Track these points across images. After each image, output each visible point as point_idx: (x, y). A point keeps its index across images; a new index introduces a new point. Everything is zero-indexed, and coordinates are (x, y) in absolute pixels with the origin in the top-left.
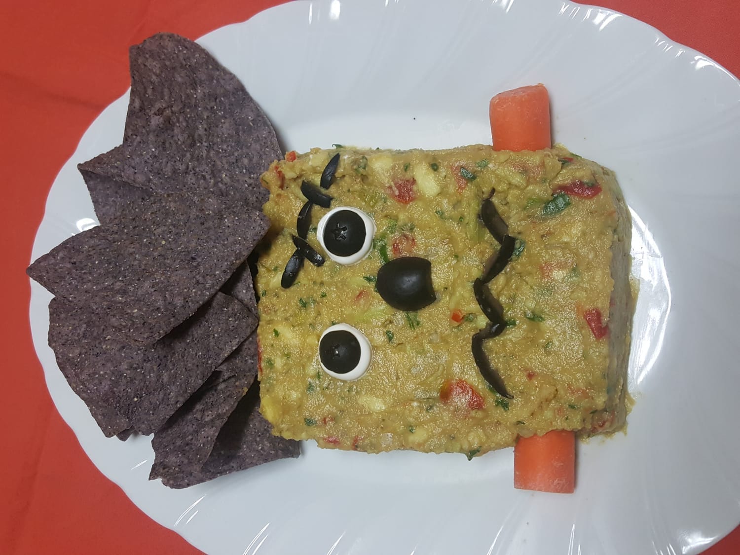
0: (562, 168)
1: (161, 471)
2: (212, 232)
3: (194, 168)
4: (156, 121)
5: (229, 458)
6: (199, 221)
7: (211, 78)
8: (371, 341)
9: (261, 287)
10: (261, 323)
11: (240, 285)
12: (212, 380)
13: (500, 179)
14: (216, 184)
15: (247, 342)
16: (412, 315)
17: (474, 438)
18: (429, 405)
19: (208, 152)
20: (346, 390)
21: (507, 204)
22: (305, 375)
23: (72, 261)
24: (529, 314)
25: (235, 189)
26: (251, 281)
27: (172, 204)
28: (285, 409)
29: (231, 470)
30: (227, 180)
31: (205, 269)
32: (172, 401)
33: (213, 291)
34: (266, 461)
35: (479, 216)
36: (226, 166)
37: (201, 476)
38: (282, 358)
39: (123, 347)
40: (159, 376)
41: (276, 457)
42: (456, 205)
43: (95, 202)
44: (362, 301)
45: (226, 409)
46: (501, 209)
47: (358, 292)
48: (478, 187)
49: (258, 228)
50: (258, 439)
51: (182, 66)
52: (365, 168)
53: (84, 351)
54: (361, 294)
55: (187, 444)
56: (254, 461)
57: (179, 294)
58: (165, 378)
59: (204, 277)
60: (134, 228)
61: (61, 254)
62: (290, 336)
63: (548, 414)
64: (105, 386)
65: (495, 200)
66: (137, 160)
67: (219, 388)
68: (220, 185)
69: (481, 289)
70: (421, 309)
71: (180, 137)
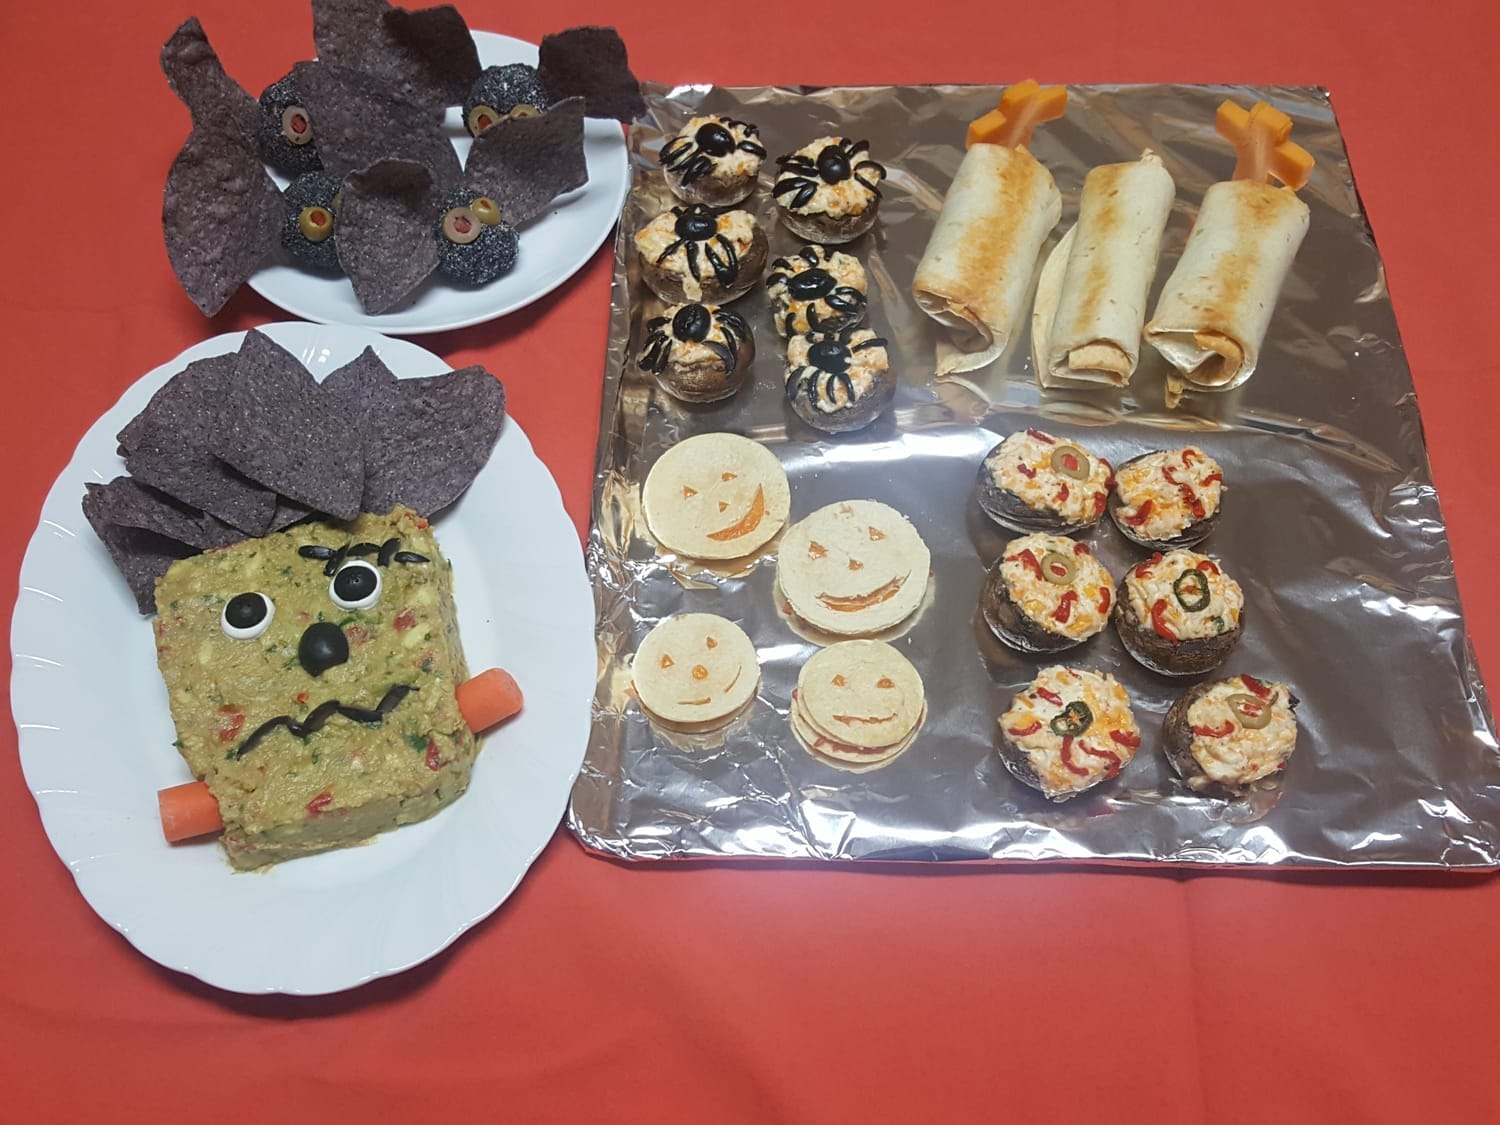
0: (448, 736)
1: (97, 491)
2: (330, 473)
3: (389, 444)
4: (418, 403)
5: (123, 547)
6: (337, 460)
7: (478, 439)
8: (264, 635)
9: (294, 531)
10: (260, 540)
11: (290, 512)
12: (192, 512)
13: (427, 691)
14: (381, 467)
15: (238, 532)
16: (297, 661)
17: (195, 742)
18: (216, 696)
19: (409, 453)
20: (212, 627)
21: (409, 704)
22: (218, 590)
23: (273, 365)
24: (317, 752)
25: (383, 485)
26: (296, 520)
27: (347, 434)
28: (183, 582)
29: (112, 551)
30: (388, 476)
31: (294, 477)
32: (164, 482)
33: (275, 488)
34: (129, 580)
35: (394, 685)
36: (402, 472)
37: (100, 527)
38: (231, 565)
39: (202, 427)
40: (184, 465)
41: (135, 589)
42: (401, 665)
43: (346, 367)
44: (300, 617)
45: (169, 530)
46: (405, 701)
47: (306, 612)
48: (417, 676)
49: (343, 511)
50: (148, 569)
51: (477, 413)
52: (416, 583)
53: (191, 395)
54: (305, 614)
55: (126, 505)
56: (125, 571)
57: (264, 461)
58: (184, 470)
59: (286, 477)
60: (318, 409)
61: (276, 354)
62: (253, 567)
63: (230, 790)
64: (162, 422)
65: (411, 694)
66: (380, 396)
67: (189, 521)
68: (382, 471)
69: (332, 707)
70: (305, 669)
71: (412, 427)
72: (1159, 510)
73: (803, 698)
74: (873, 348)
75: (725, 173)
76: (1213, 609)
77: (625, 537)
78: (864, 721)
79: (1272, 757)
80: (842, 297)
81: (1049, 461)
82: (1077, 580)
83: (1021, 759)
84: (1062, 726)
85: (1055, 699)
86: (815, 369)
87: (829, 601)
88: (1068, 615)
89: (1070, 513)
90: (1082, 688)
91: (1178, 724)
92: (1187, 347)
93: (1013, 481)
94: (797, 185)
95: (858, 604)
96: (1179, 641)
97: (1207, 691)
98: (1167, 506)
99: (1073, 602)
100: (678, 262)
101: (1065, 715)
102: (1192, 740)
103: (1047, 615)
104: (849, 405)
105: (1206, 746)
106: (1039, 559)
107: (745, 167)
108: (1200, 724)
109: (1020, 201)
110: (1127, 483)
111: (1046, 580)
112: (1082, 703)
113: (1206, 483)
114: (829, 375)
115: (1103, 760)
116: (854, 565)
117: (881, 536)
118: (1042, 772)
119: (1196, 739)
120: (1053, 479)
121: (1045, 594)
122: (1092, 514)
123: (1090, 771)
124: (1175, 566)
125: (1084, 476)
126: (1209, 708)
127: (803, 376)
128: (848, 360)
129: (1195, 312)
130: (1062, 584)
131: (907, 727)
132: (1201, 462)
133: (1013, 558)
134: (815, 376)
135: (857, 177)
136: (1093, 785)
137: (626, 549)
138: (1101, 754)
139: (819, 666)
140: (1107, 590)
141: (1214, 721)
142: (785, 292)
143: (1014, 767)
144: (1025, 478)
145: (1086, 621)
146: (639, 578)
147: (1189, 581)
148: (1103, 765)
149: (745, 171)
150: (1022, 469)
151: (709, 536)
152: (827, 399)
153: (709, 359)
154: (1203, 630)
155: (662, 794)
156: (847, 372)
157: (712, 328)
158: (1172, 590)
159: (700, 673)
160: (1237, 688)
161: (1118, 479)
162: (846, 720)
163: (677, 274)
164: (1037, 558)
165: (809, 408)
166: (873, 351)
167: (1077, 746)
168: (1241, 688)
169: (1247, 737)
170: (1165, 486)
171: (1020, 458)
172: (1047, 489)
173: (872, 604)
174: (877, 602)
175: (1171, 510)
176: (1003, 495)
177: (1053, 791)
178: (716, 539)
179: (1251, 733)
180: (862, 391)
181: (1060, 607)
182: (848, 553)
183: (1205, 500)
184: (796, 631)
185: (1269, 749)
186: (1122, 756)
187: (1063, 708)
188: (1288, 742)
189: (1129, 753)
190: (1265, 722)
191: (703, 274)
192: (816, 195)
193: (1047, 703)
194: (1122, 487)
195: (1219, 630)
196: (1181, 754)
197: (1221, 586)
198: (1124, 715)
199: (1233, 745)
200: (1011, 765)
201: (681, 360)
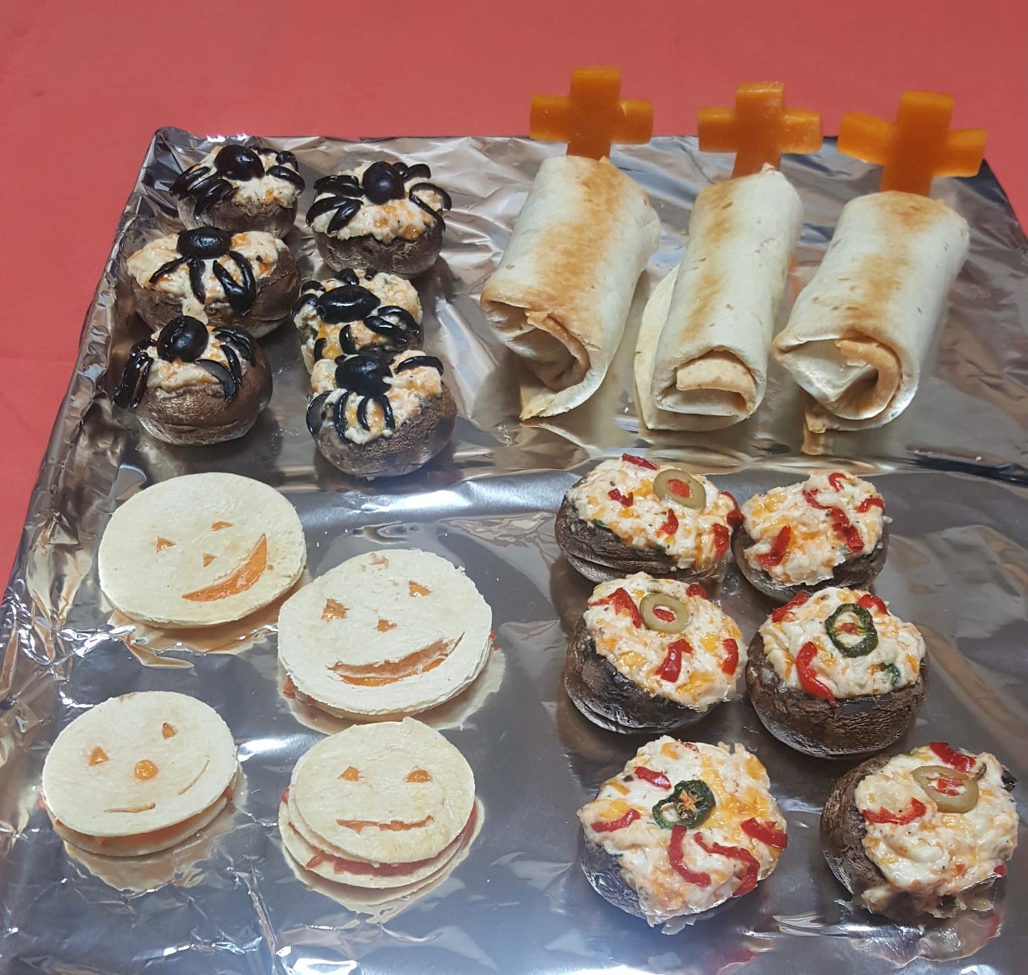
72: (801, 542)
73: (294, 800)
74: (421, 367)
75: (249, 198)
76: (883, 654)
77: (66, 600)
78: (384, 827)
79: (985, 855)
80: (387, 319)
81: (651, 487)
82: (691, 628)
83: (611, 866)
84: (671, 816)
85: (659, 780)
86: (344, 391)
87: (348, 674)
88: (679, 671)
89: (680, 551)
90: (698, 762)
91: (842, 811)
92: (828, 364)
93: (603, 510)
94: (336, 206)
95: (387, 675)
96: (837, 700)
97: (881, 766)
98: (812, 536)
99: (685, 655)
100: (178, 282)
101: (674, 798)
102: (865, 832)
103: (649, 673)
104: (387, 432)
105: (885, 837)
106: (637, 602)
107: (276, 194)
108: (875, 807)
109: (609, 210)
110: (756, 513)
111: (648, 628)
112: (699, 781)
113: (862, 508)
114: (361, 398)
115: (732, 861)
116: (383, 625)
117: (425, 591)
118: (640, 881)
119: (870, 828)
120: (657, 508)
121: (646, 644)
122: (712, 555)
123: (713, 877)
124: (826, 602)
125: (700, 505)
126: (887, 784)
127: (327, 400)
128: (387, 380)
129: (836, 313)
130: (670, 633)
131: (447, 835)
132: (854, 485)
133: (602, 602)
134: (344, 399)
135: (412, 199)
136: (720, 902)
137: (65, 614)
138: (730, 852)
139: (324, 756)
140: (733, 641)
141: (894, 801)
142: (314, 317)
143: (601, 882)
144: (618, 506)
145: (705, 681)
146: (81, 652)
147: (846, 618)
148: (732, 870)
149: (276, 199)
150: (614, 495)
151: (186, 597)
152: (358, 426)
153: (203, 381)
154: (870, 683)
155: (65, 946)
156: (387, 394)
157: (209, 346)
158: (824, 630)
159: (147, 771)
160: (927, 758)
161: (745, 511)
162: (357, 826)
163: (177, 296)
164: (635, 601)
165: (336, 442)
166: (421, 370)
167: (692, 841)
168: (931, 758)
169: (944, 824)
170: (807, 509)
171: (612, 484)
172: (649, 518)
173: (409, 675)
174: (415, 673)
175: (817, 541)
176: (589, 529)
177: (659, 913)
178: (192, 600)
179: (952, 818)
180: (405, 416)
181: (668, 660)
182: (376, 611)
183: (863, 528)
184: (301, 719)
185: (981, 842)
186: (762, 857)
187: (672, 791)
188: (1007, 831)
189: (771, 854)
190: (971, 803)
191: (208, 295)
192: (359, 214)
193: (647, 785)
194: (749, 519)
195: (893, 684)
196: (850, 853)
197: (891, 628)
198: (762, 799)
199: (925, 833)
200: (597, 878)
201: (165, 383)
